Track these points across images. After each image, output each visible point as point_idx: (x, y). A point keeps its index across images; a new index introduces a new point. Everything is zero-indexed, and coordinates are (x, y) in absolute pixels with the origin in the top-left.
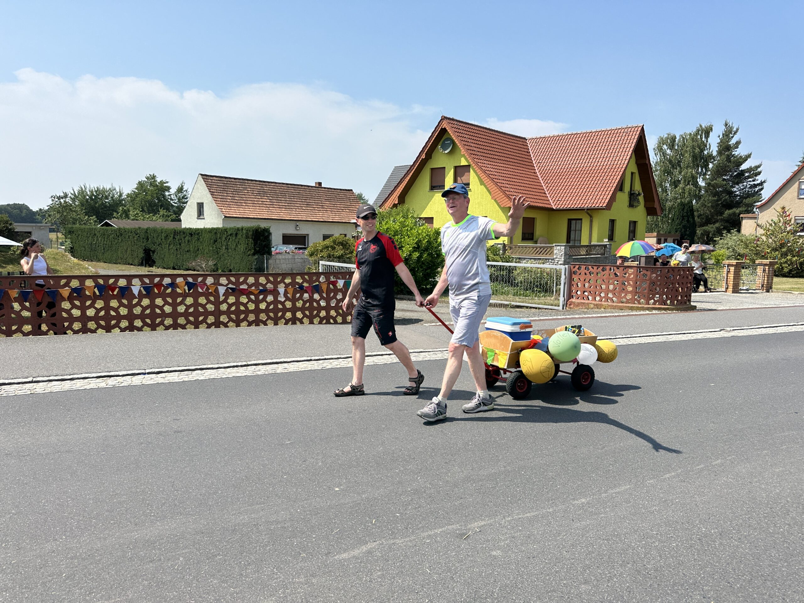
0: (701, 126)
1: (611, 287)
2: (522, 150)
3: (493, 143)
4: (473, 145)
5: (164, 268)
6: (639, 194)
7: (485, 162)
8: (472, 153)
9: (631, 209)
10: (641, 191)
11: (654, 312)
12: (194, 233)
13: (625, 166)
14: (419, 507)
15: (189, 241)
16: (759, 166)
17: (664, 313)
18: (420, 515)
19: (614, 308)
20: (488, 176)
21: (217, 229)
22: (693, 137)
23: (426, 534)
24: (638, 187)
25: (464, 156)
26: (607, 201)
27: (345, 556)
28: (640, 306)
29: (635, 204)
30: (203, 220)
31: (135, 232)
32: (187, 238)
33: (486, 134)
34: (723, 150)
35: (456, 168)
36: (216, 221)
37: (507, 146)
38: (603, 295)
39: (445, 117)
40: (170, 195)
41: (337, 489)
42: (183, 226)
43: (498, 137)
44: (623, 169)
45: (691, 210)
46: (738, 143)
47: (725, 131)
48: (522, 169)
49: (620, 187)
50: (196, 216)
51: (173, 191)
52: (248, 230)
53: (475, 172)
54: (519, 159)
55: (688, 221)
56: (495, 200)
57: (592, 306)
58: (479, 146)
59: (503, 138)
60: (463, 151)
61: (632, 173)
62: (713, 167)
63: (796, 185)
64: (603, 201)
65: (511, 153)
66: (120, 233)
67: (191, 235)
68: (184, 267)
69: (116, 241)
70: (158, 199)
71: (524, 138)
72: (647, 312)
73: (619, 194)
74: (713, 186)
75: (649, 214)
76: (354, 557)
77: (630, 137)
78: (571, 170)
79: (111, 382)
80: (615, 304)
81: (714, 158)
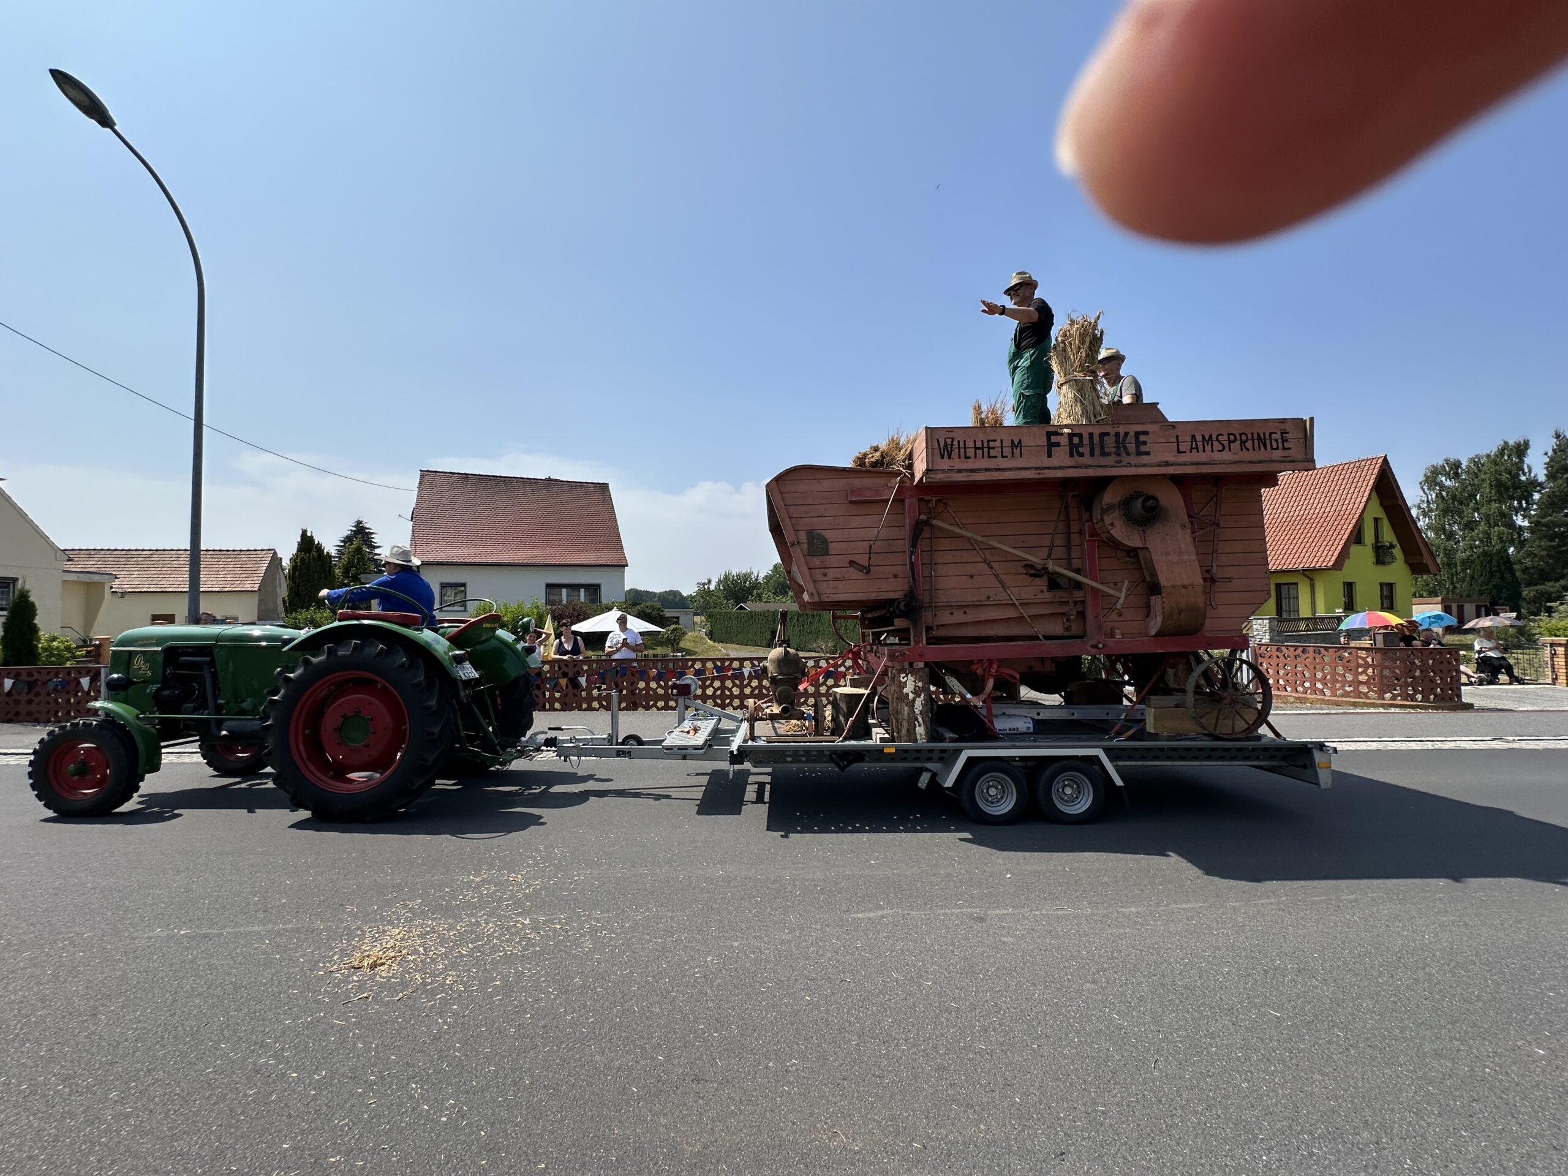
0: (1506, 443)
1: (1319, 675)
6: (1392, 546)
9: (1380, 568)
10: (1395, 542)
11: (1392, 710)
13: (1359, 511)
17: (1410, 713)
19: (1327, 703)
22: (1495, 460)
24: (1388, 535)
26: (1334, 558)
28: (1368, 701)
29: (1388, 560)
31: (765, 614)
34: (1557, 472)
38: (1307, 685)
44: (1357, 516)
45: (1507, 561)
47: (1557, 445)
49: (1356, 539)
55: (1502, 578)
57: (1292, 700)
61: (1376, 520)
62: (1540, 498)
64: (1328, 559)
66: (752, 616)
69: (748, 623)
72: (1382, 710)
73: (1355, 549)
74: (1545, 525)
75: (1414, 572)
77: (1364, 473)
80: (1326, 698)
81: (1541, 485)
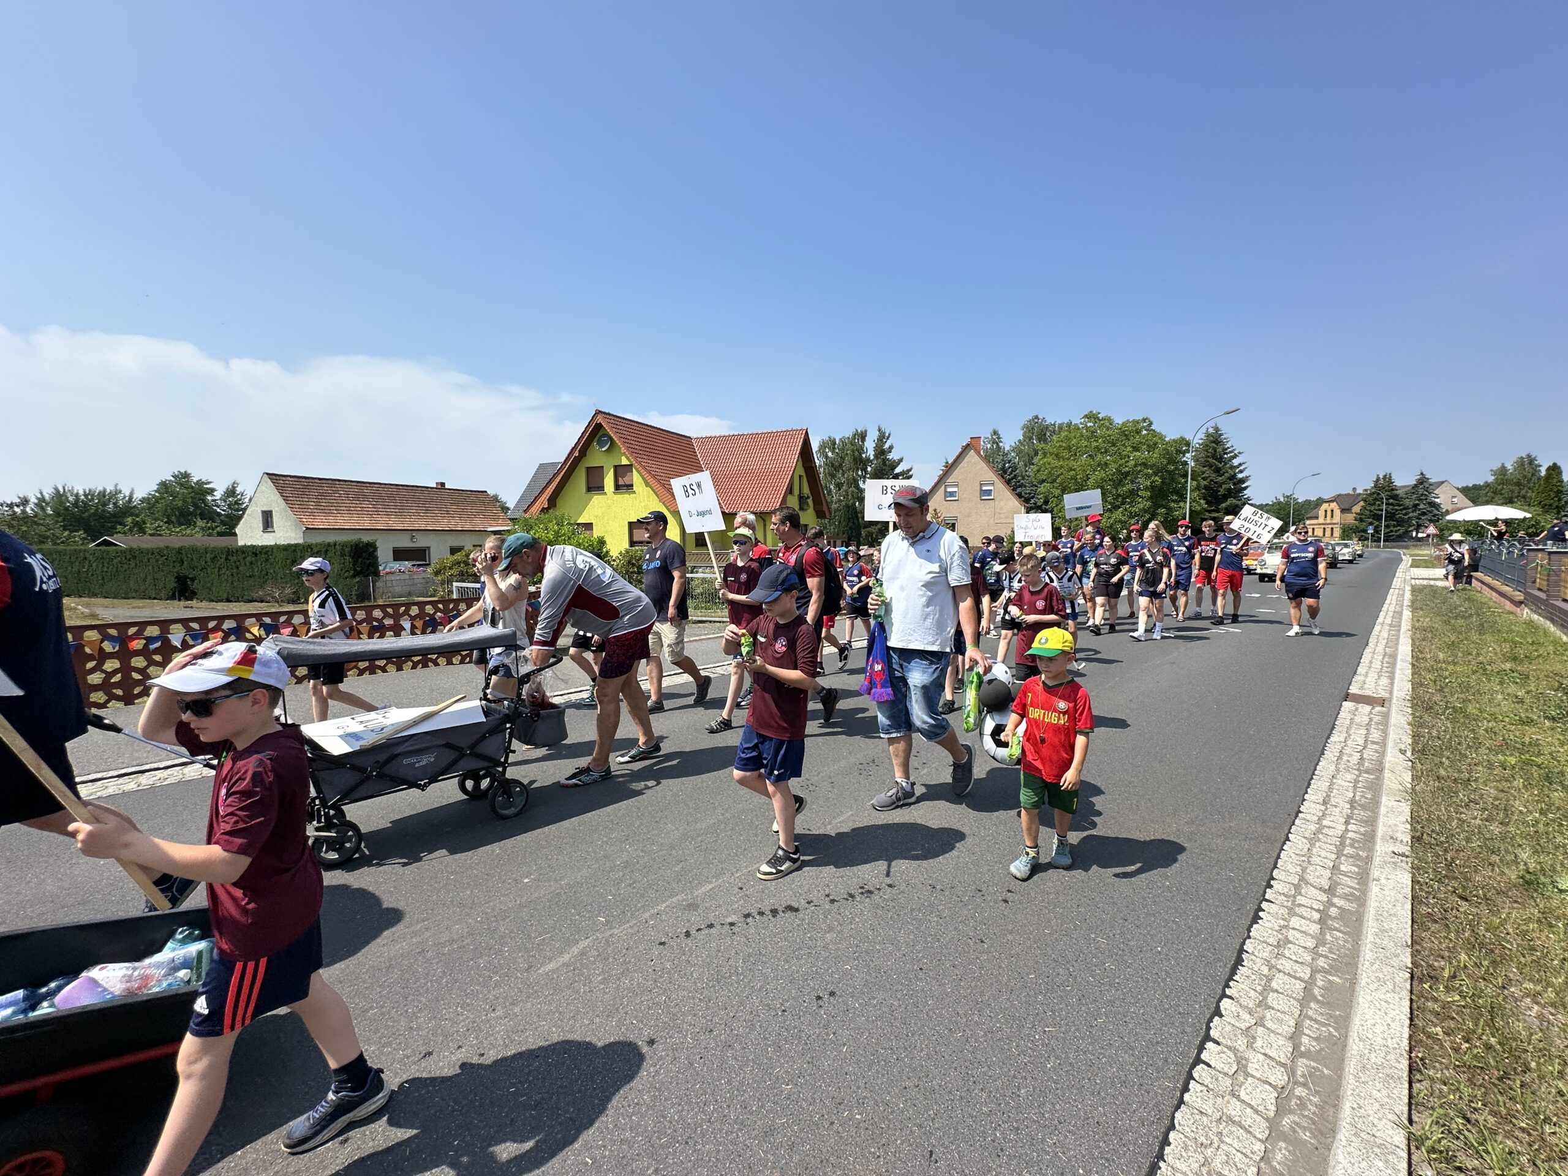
0: (856, 430)
2: (688, 449)
3: (656, 441)
4: (634, 443)
5: (213, 601)
6: (808, 498)
7: (648, 461)
8: (633, 451)
10: (810, 494)
12: (260, 552)
13: (793, 468)
14: (634, 883)
15: (251, 563)
16: (910, 470)
18: (638, 892)
20: (654, 477)
21: (296, 545)
22: (852, 442)
23: (647, 914)
24: (806, 490)
25: (624, 454)
27: (552, 965)
30: (273, 534)
31: (161, 552)
32: (248, 559)
35: (616, 467)
36: (293, 535)
37: (672, 445)
39: (601, 412)
40: (213, 501)
41: (526, 881)
42: (241, 543)
43: (660, 435)
44: (792, 472)
46: (891, 448)
47: (879, 437)
48: (689, 469)
49: (790, 490)
50: (262, 529)
51: (218, 495)
52: (344, 545)
53: (639, 472)
54: (685, 459)
55: (853, 523)
56: (663, 503)
58: (643, 445)
59: (666, 436)
60: (623, 449)
61: (800, 476)
63: (943, 487)
65: (677, 453)
66: (132, 555)
67: (255, 554)
68: (245, 598)
69: (126, 567)
70: (195, 505)
71: (690, 438)
73: (789, 497)
75: (818, 517)
76: (564, 964)
77: (795, 440)
78: (740, 472)
79: (145, 780)
81: (871, 461)
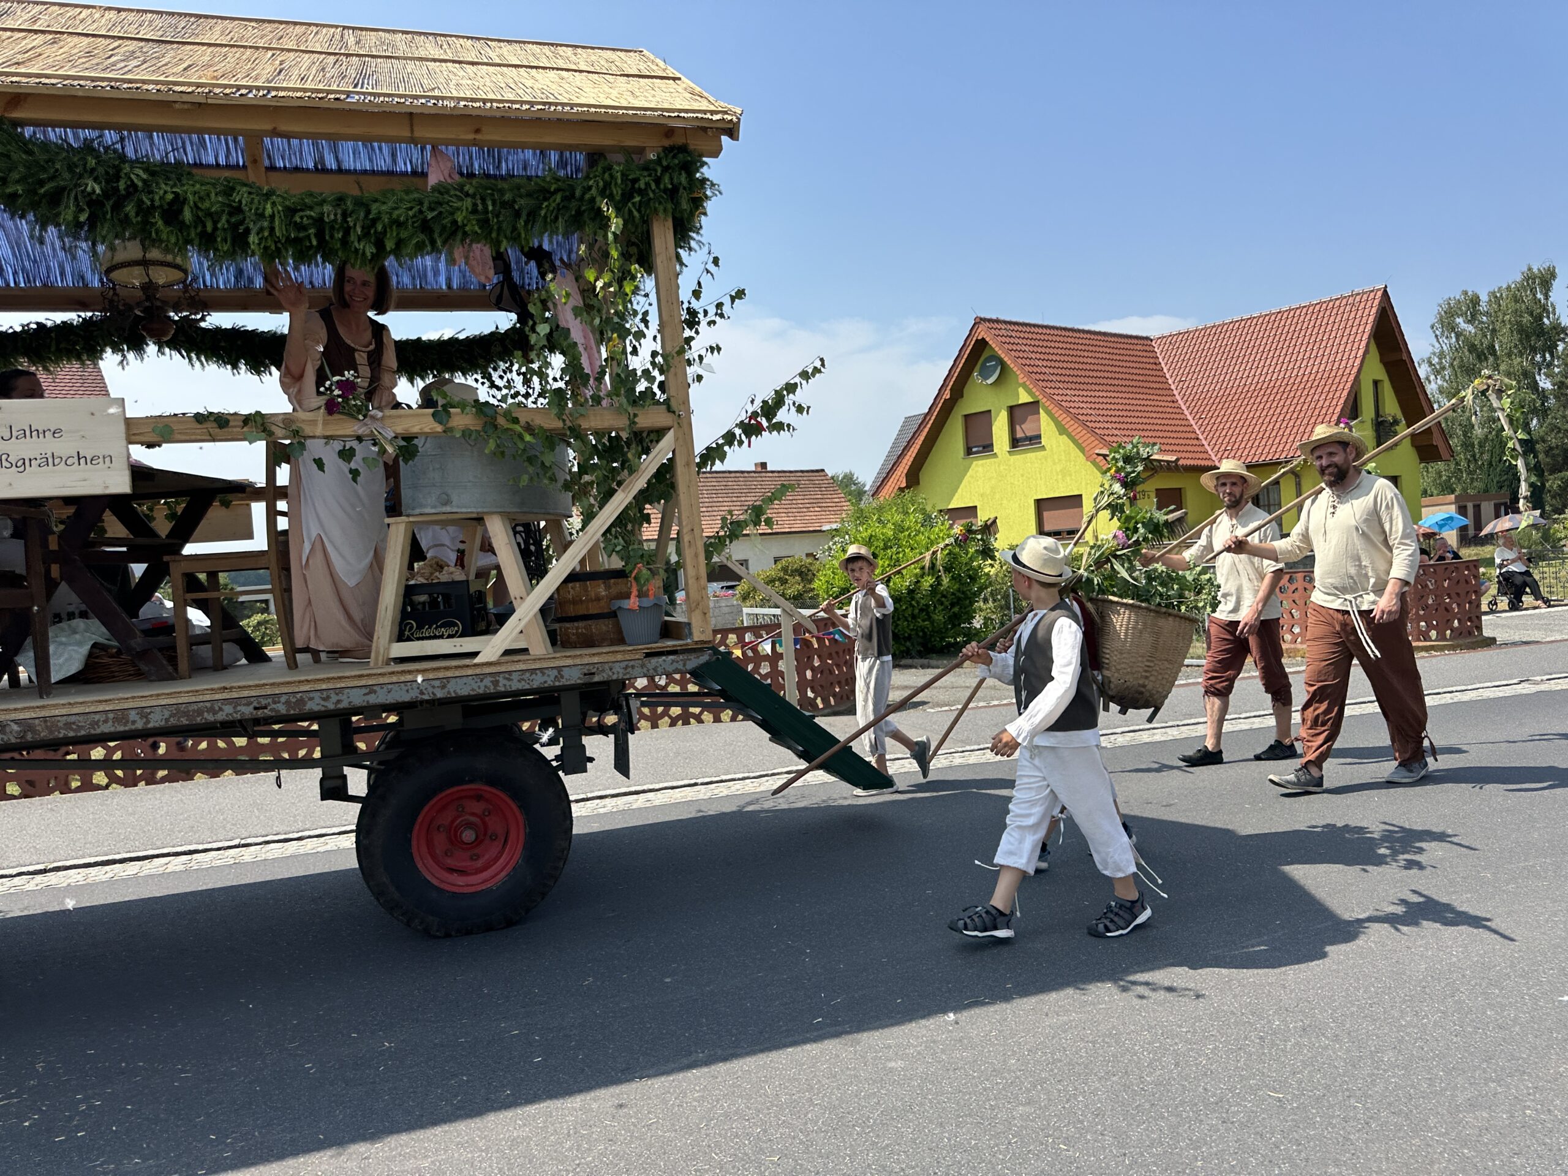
0: (1530, 269)
2: (1144, 360)
3: (1082, 353)
4: (1040, 363)
6: (1395, 420)
7: (1069, 392)
8: (1038, 378)
13: (1355, 370)
20: (1075, 417)
22: (1517, 293)
24: (1392, 407)
25: (1024, 386)
29: (1391, 441)
33: (1066, 339)
35: (1011, 410)
37: (1111, 357)
39: (981, 319)
43: (1091, 342)
44: (1352, 377)
48: (1145, 397)
49: (1351, 409)
53: (1049, 413)
54: (1138, 378)
56: (1094, 462)
58: (1053, 364)
59: (1102, 344)
60: (1022, 378)
61: (1376, 383)
65: (1121, 370)
71: (1147, 338)
75: (1423, 459)
77: (1359, 314)
78: (1246, 389)
